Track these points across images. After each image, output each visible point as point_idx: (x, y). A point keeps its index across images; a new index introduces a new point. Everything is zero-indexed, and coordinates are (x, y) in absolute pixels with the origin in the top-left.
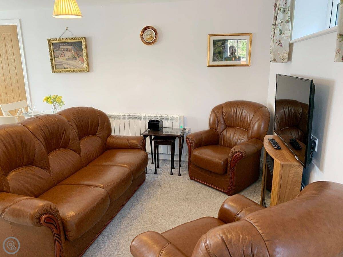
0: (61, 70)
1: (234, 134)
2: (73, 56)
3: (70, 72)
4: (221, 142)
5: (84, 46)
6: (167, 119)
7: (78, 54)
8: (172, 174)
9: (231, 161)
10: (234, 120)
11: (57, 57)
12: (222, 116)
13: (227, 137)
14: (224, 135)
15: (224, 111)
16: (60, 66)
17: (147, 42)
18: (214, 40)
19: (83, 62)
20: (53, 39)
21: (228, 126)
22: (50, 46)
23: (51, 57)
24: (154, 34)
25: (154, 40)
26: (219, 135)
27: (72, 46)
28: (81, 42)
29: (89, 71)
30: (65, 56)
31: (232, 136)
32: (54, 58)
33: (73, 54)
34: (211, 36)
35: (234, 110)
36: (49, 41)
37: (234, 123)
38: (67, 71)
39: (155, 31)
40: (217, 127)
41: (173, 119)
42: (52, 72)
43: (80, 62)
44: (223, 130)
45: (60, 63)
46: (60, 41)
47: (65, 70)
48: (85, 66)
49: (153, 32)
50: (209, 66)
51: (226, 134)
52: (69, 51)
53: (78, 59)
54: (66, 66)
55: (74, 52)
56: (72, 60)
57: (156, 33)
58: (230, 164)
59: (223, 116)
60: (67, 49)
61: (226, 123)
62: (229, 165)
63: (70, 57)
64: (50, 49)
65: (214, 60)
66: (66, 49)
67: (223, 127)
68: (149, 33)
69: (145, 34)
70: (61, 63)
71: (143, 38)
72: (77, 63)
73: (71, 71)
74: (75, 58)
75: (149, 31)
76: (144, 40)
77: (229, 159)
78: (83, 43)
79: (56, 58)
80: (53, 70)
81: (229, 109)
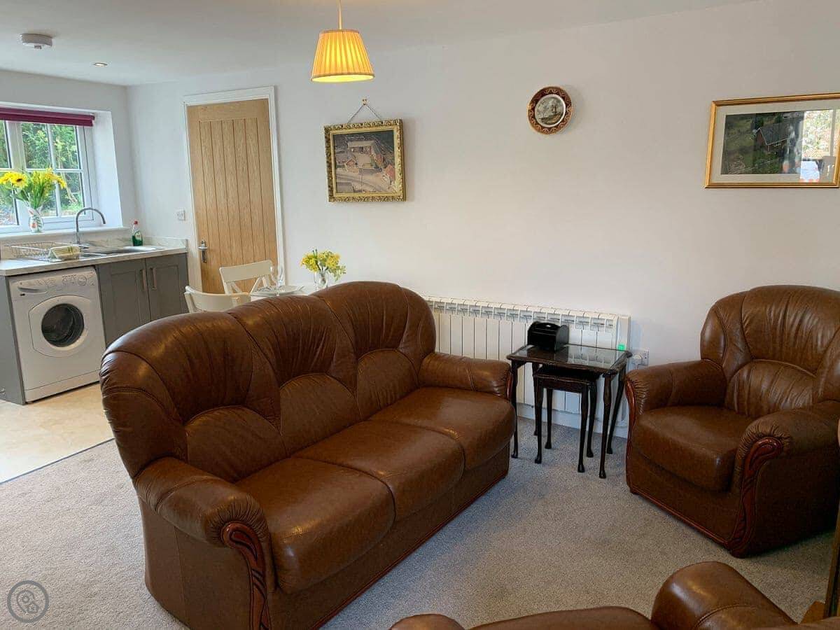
0: (348, 195)
1: (772, 382)
2: (374, 164)
3: (365, 199)
4: (732, 400)
5: (397, 141)
6: (583, 323)
7: (384, 160)
8: (581, 469)
9: (746, 457)
10: (774, 342)
11: (340, 167)
12: (738, 326)
13: (750, 387)
14: (741, 382)
15: (747, 312)
16: (346, 188)
17: (544, 127)
18: (727, 116)
19: (393, 178)
20: (334, 127)
21: (754, 357)
22: (328, 141)
23: (329, 166)
24: (562, 105)
25: (563, 121)
26: (728, 379)
27: (372, 141)
28: (392, 131)
29: (404, 199)
30: (356, 164)
31: (765, 386)
32: (336, 168)
33: (373, 160)
34: (719, 104)
35: (777, 313)
36: (327, 130)
37: (774, 348)
38: (360, 199)
39: (566, 98)
40: (721, 355)
41: (598, 324)
42: (330, 201)
43: (387, 179)
44: (741, 367)
45: (345, 179)
46: (349, 130)
47: (356, 195)
48: (397, 186)
49: (559, 101)
50: (711, 186)
51: (748, 376)
52: (366, 152)
53: (384, 171)
54: (358, 187)
55: (377, 154)
56: (371, 172)
57: (568, 104)
58: (743, 466)
59: (742, 327)
60: (362, 148)
61: (751, 348)
62: (738, 469)
63: (368, 167)
64: (328, 148)
65: (726, 171)
66: (360, 148)
67: (740, 358)
68: (551, 103)
69: (539, 107)
70: (348, 180)
71: (534, 117)
72: (381, 179)
73: (368, 198)
74: (378, 169)
75: (549, 101)
76: (537, 122)
77: (741, 452)
78: (396, 134)
79: (338, 169)
80: (331, 196)
81: (764, 308)
